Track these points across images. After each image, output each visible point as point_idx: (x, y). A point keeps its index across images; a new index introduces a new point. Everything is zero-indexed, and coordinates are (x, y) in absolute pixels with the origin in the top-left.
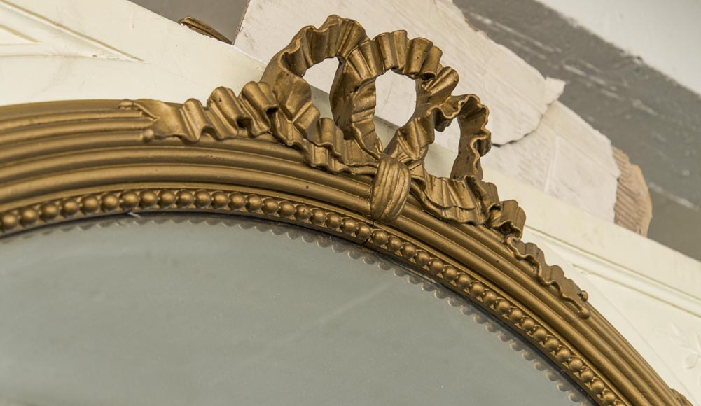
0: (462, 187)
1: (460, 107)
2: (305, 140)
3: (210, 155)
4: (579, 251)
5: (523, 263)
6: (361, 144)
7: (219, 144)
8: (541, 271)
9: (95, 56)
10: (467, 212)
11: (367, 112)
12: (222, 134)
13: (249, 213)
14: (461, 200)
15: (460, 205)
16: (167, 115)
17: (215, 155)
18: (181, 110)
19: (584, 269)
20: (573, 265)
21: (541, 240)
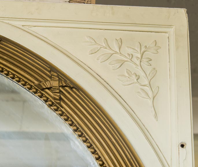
4: (25, 20)
19: (29, 26)
20: (23, 26)
21: (2, 20)
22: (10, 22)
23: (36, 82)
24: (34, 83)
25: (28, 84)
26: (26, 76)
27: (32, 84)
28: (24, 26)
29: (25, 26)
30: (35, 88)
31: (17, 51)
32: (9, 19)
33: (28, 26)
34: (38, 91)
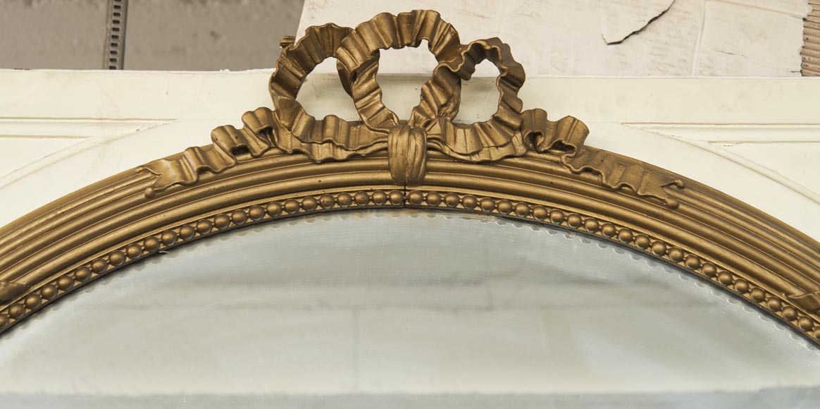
0: (488, 128)
1: (464, 58)
2: (303, 144)
3: (212, 187)
4: (714, 126)
5: (584, 175)
6: (367, 127)
7: (219, 176)
8: (604, 178)
9: (138, 130)
10: (501, 148)
11: (372, 94)
12: (220, 168)
13: (272, 218)
14: (492, 139)
15: (492, 144)
16: (168, 169)
17: (216, 186)
18: (180, 160)
19: (726, 142)
20: (709, 142)
21: (655, 131)
22: (676, 134)
23: (797, 292)
24: (787, 293)
25: (770, 296)
26: (767, 276)
27: (783, 297)
28: (712, 142)
29: (715, 142)
30: (790, 307)
31: (730, 213)
32: (676, 126)
33: (724, 142)
34: (800, 315)
